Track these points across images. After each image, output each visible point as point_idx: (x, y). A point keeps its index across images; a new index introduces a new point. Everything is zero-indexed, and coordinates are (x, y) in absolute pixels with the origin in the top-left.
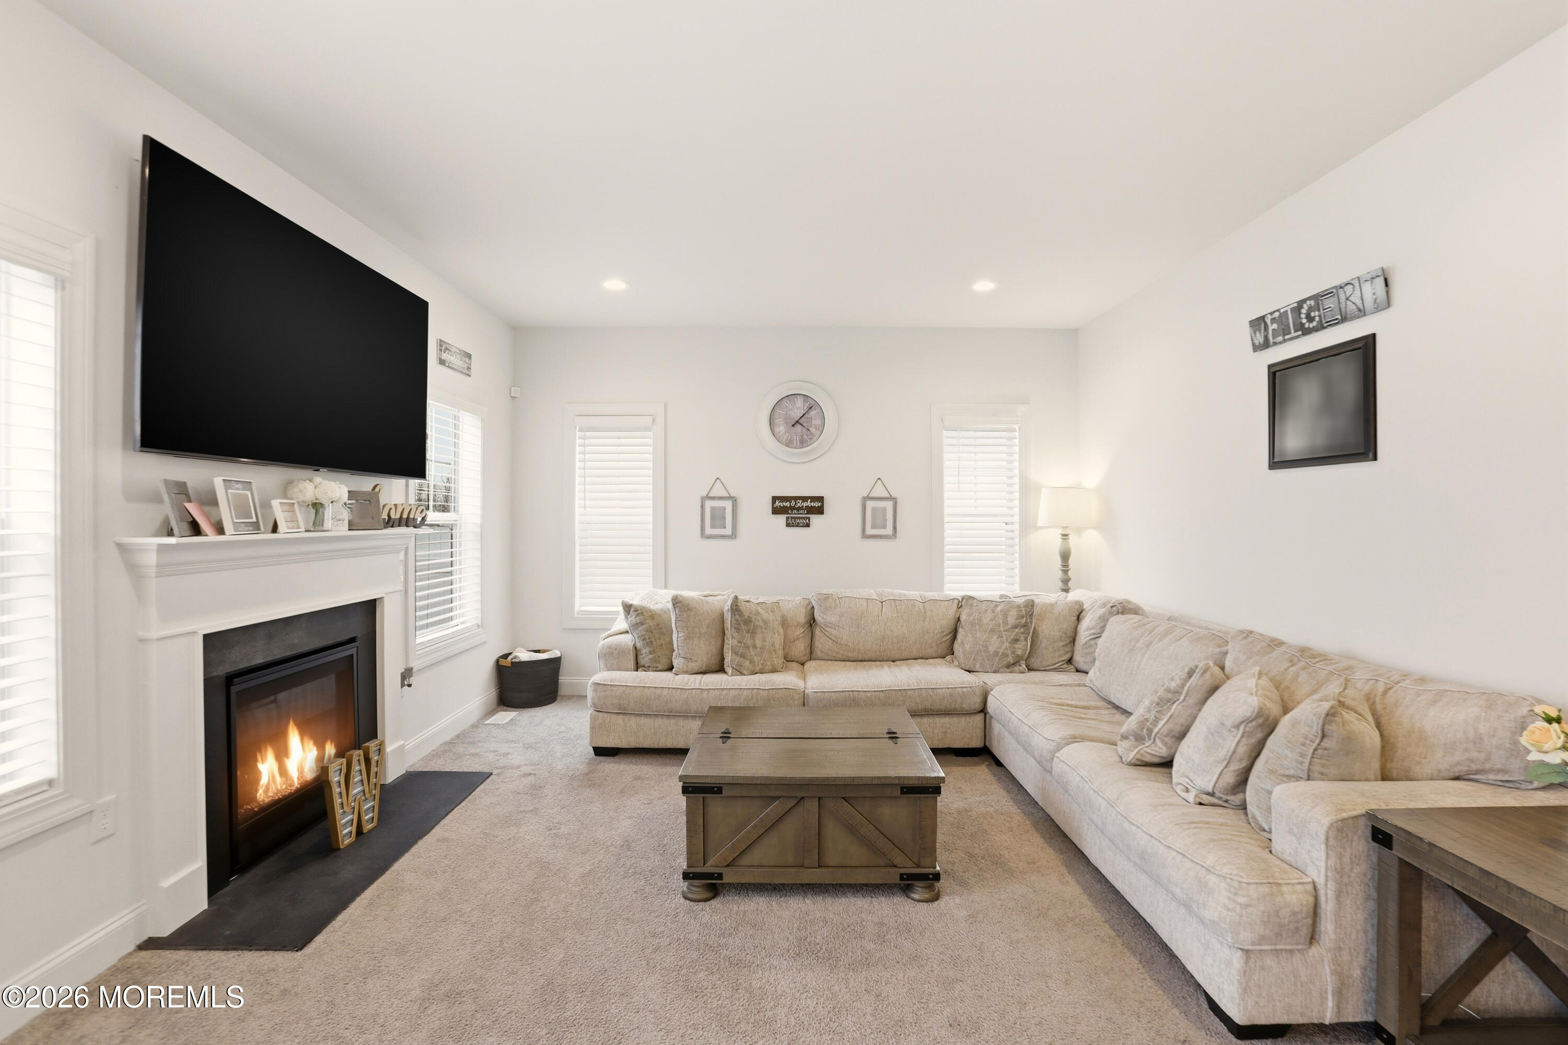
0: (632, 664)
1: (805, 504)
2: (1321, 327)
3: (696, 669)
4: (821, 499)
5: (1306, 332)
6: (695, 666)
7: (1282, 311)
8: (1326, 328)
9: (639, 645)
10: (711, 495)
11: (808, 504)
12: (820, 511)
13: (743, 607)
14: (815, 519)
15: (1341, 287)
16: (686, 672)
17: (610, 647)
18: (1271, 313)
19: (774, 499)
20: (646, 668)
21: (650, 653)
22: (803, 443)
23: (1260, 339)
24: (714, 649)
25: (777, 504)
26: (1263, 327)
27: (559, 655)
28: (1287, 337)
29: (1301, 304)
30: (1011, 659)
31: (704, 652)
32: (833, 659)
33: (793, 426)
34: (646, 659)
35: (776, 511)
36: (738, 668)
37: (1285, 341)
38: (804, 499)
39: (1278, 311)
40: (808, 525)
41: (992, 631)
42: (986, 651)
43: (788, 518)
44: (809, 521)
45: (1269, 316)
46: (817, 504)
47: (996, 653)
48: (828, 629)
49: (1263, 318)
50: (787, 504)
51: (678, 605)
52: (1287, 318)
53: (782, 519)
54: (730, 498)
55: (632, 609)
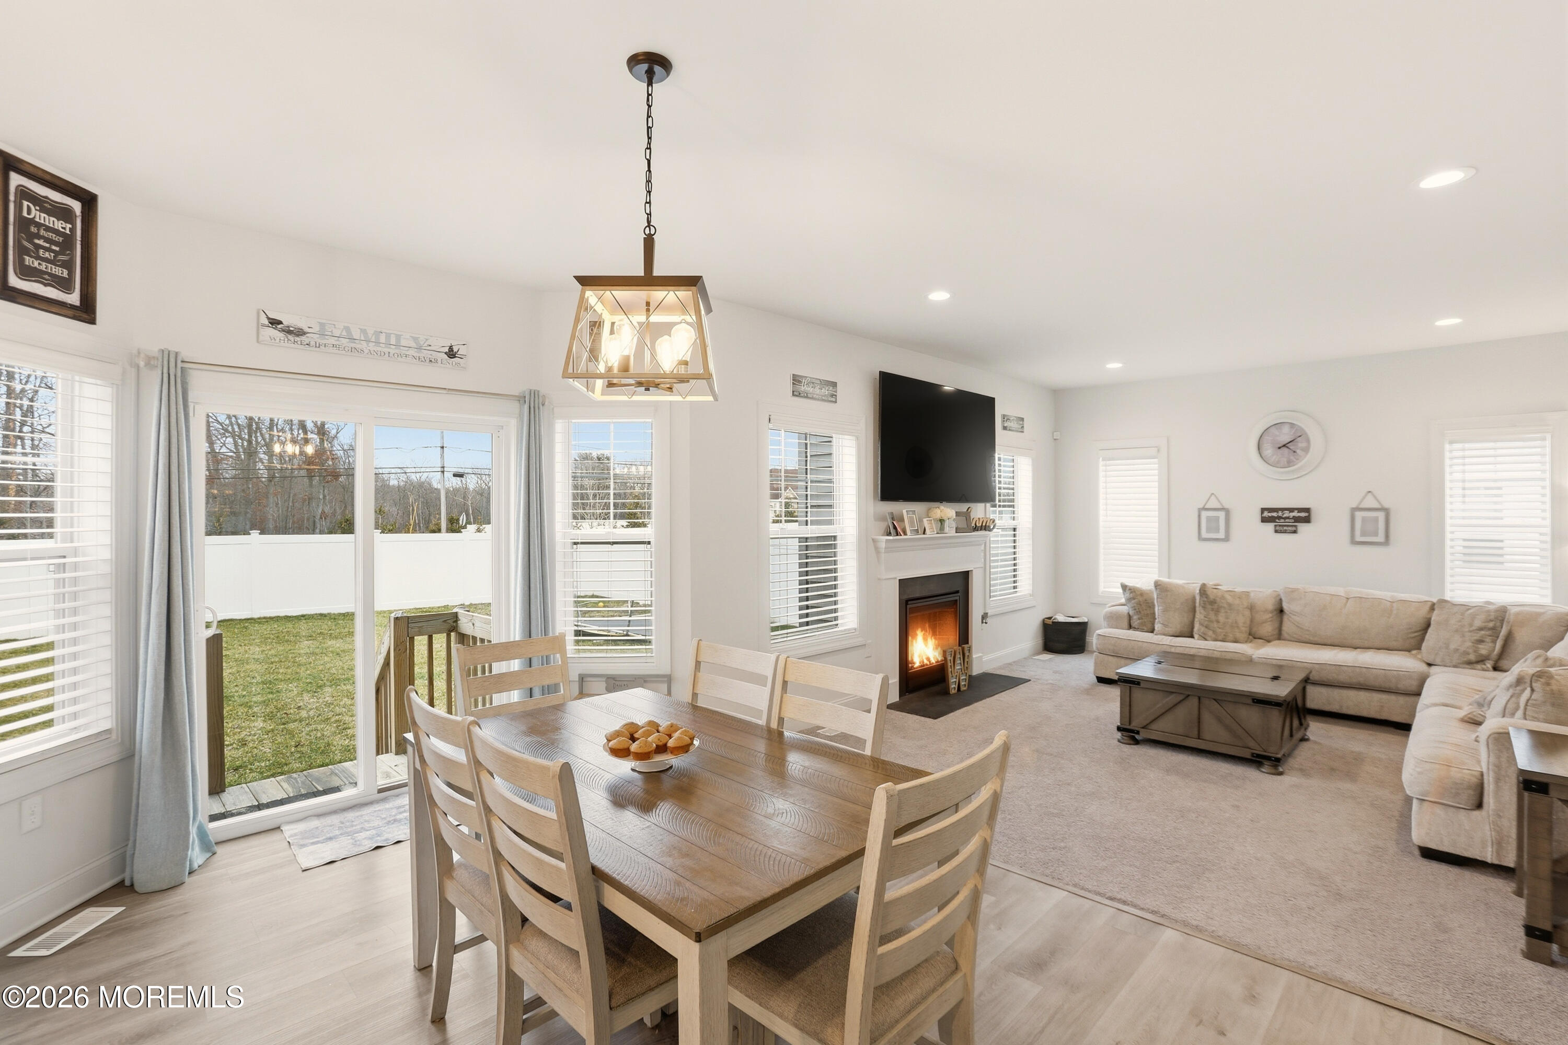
0: (1126, 624)
1: (1292, 515)
3: (1171, 633)
4: (1307, 510)
6: (1171, 630)
9: (1131, 613)
10: (1207, 507)
11: (1295, 514)
12: (1307, 520)
13: (1211, 592)
14: (1302, 527)
16: (1164, 635)
17: (1111, 613)
19: (1263, 510)
20: (1135, 629)
21: (1139, 619)
22: (1288, 463)
24: (1186, 620)
25: (1266, 514)
27: (1086, 620)
30: (1472, 657)
31: (1178, 621)
32: (1293, 639)
33: (1280, 449)
34: (1136, 623)
35: (1264, 520)
36: (1203, 636)
38: (1291, 510)
40: (1295, 532)
41: (1457, 631)
42: (1447, 647)
43: (1275, 526)
44: (1297, 528)
46: (1303, 514)
47: (1456, 650)
48: (1292, 616)
50: (1275, 514)
51: (1159, 587)
53: (1270, 527)
54: (1223, 509)
55: (1128, 589)
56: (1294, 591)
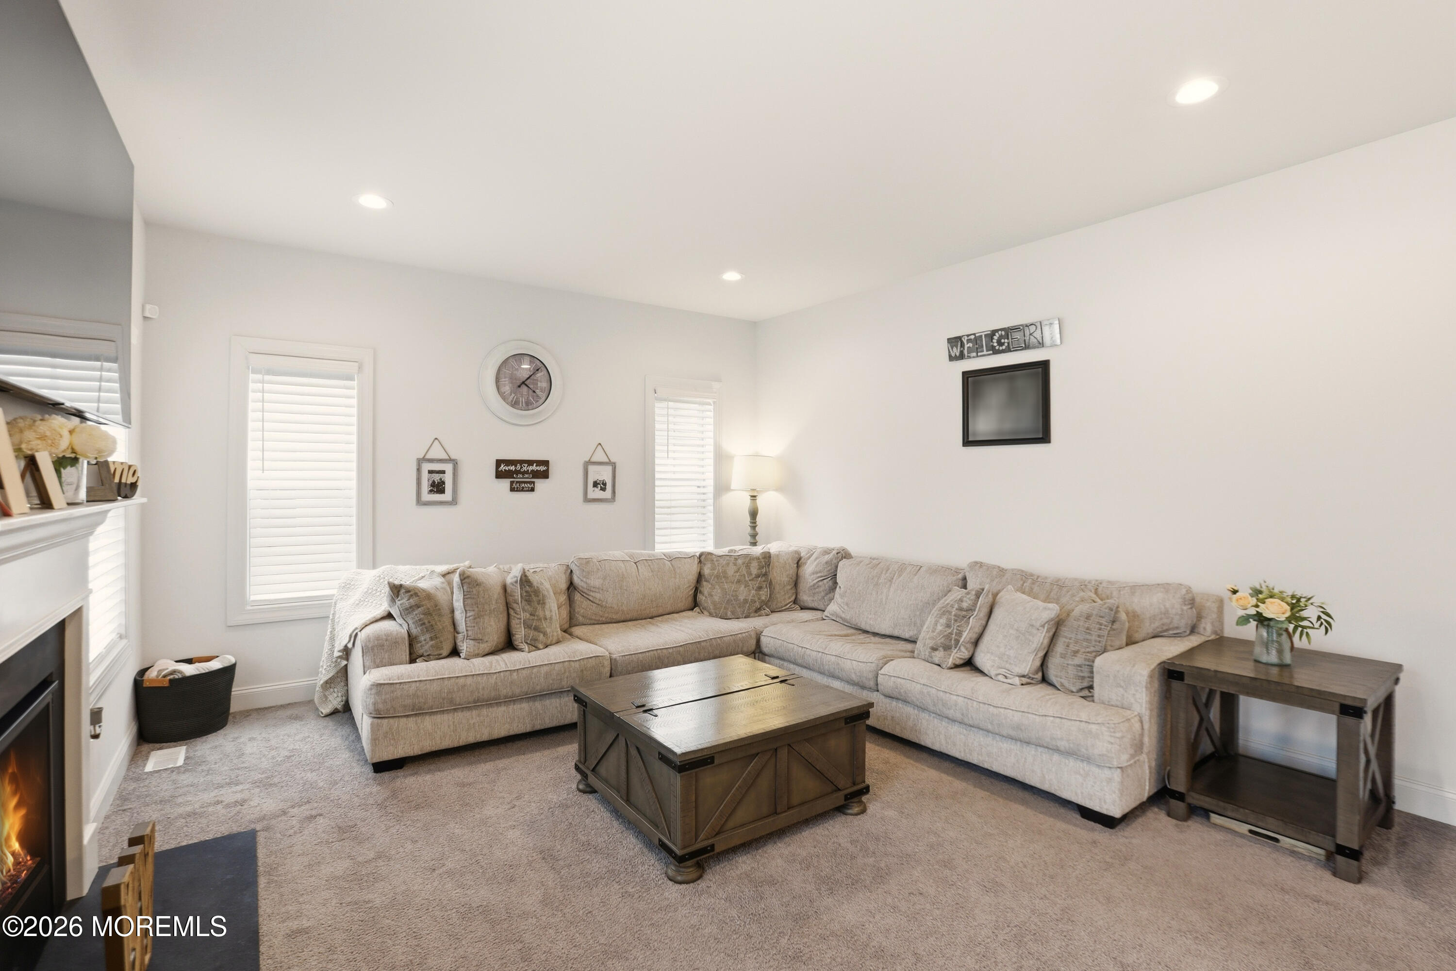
0: (406, 656)
1: (531, 468)
2: (1008, 350)
3: (487, 650)
4: (546, 463)
5: (996, 352)
6: (486, 647)
7: (977, 335)
8: (1011, 351)
9: (415, 631)
10: (428, 457)
11: (534, 467)
12: (545, 475)
13: (531, 577)
14: (540, 484)
15: (1027, 326)
16: (477, 656)
17: (378, 638)
18: (968, 336)
19: (499, 463)
20: (428, 658)
21: (431, 639)
22: (528, 406)
23: (956, 352)
24: (502, 625)
25: (503, 467)
26: (959, 344)
27: (233, 660)
28: (979, 354)
29: (994, 332)
30: (757, 605)
31: (494, 631)
32: (596, 622)
33: (519, 386)
34: (426, 647)
35: (499, 475)
36: (533, 643)
37: (977, 356)
38: (530, 463)
39: (974, 334)
40: (532, 490)
41: (739, 581)
42: (737, 599)
43: (512, 483)
44: (534, 485)
45: (966, 337)
46: (542, 468)
47: (746, 601)
49: (959, 338)
50: (513, 468)
51: (466, 580)
52: (982, 340)
53: (506, 483)
54: (450, 460)
55: (403, 591)
56: (588, 561)
